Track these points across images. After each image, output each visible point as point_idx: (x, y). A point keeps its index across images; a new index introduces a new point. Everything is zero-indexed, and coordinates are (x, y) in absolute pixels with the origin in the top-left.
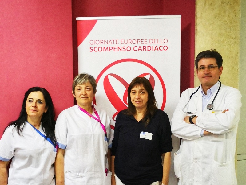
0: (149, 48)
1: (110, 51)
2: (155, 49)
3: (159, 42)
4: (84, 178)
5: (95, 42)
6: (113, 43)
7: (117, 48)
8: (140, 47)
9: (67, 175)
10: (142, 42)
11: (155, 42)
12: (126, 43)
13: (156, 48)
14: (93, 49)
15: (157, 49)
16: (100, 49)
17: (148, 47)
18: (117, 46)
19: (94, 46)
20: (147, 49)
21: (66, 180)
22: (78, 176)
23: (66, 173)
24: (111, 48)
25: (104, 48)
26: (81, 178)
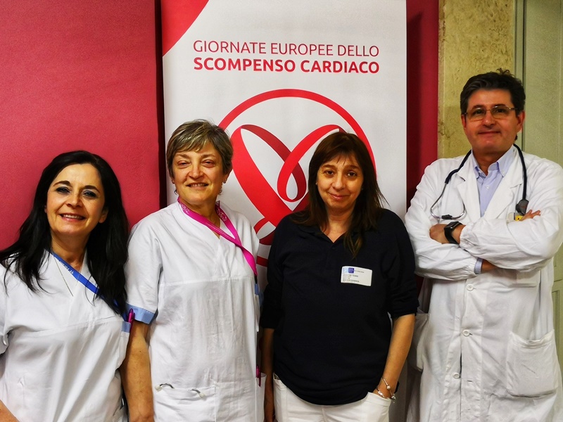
0: (338, 67)
1: (244, 69)
2: (351, 69)
3: (360, 52)
4: (209, 400)
5: (207, 47)
6: (251, 50)
7: (262, 63)
8: (316, 62)
9: (160, 396)
10: (321, 52)
11: (351, 53)
12: (283, 51)
13: (353, 68)
14: (202, 62)
15: (356, 69)
16: (220, 64)
17: (335, 63)
18: (262, 57)
19: (204, 56)
20: (331, 68)
21: (158, 409)
22: (195, 395)
23: (158, 389)
24: (247, 63)
25: (230, 61)
26: (201, 401)
